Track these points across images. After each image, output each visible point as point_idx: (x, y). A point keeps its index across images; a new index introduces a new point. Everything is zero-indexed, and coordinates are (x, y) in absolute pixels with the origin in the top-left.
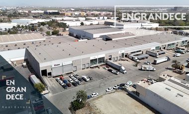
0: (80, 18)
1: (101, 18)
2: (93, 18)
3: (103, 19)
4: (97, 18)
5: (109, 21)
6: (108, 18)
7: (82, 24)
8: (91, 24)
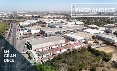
0: (51, 20)
1: (60, 19)
2: (57, 20)
3: (61, 20)
4: (58, 19)
5: (63, 21)
6: (63, 20)
7: (52, 22)
8: (56, 23)
